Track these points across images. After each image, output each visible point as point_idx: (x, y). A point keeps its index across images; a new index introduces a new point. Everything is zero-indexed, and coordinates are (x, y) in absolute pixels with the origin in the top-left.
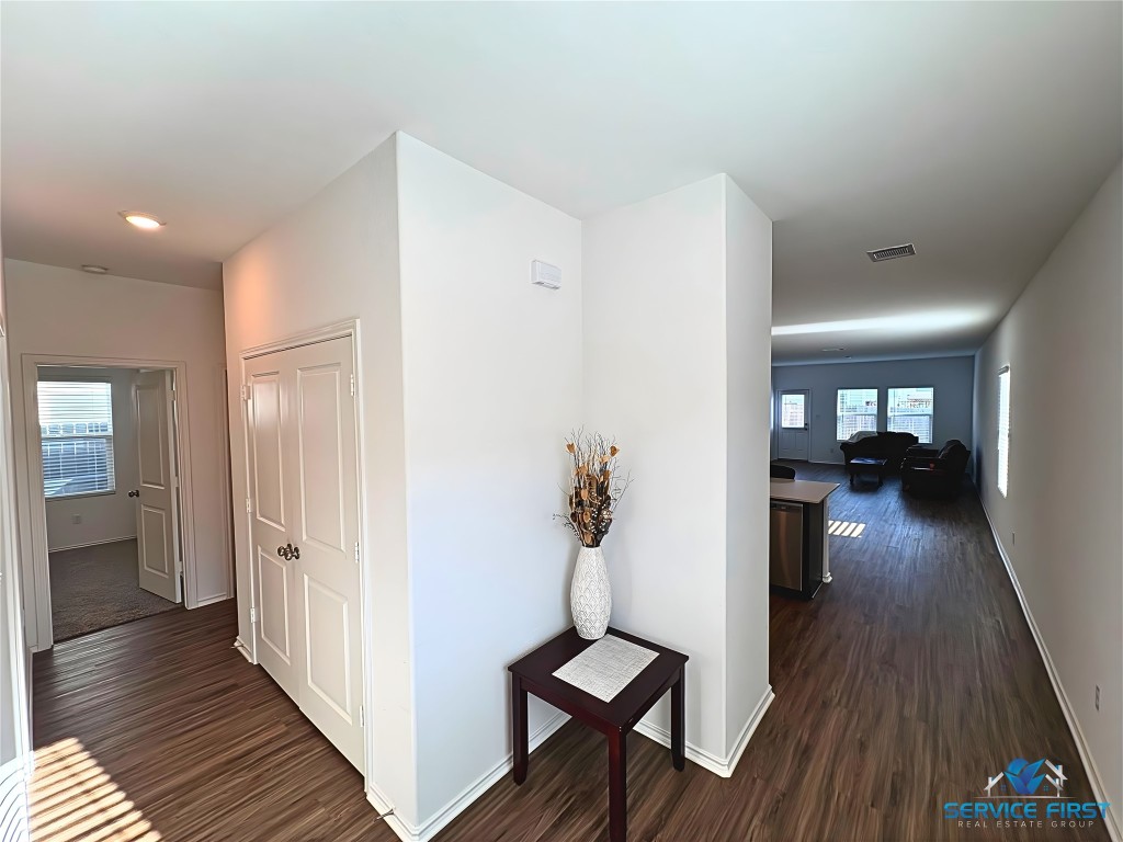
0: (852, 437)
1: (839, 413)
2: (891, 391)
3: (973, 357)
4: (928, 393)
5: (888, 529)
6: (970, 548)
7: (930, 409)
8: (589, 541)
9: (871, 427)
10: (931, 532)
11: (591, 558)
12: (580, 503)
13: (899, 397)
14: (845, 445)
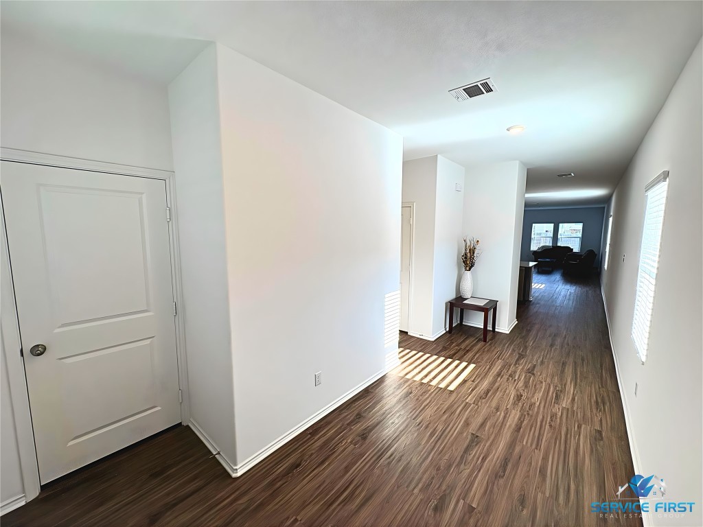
0: (539, 249)
1: (533, 236)
2: (560, 225)
3: (604, 208)
4: (579, 226)
5: (555, 286)
6: (590, 292)
7: (580, 235)
8: (468, 269)
9: (549, 243)
10: (574, 288)
11: (468, 275)
12: (466, 258)
13: (565, 228)
14: (535, 252)
